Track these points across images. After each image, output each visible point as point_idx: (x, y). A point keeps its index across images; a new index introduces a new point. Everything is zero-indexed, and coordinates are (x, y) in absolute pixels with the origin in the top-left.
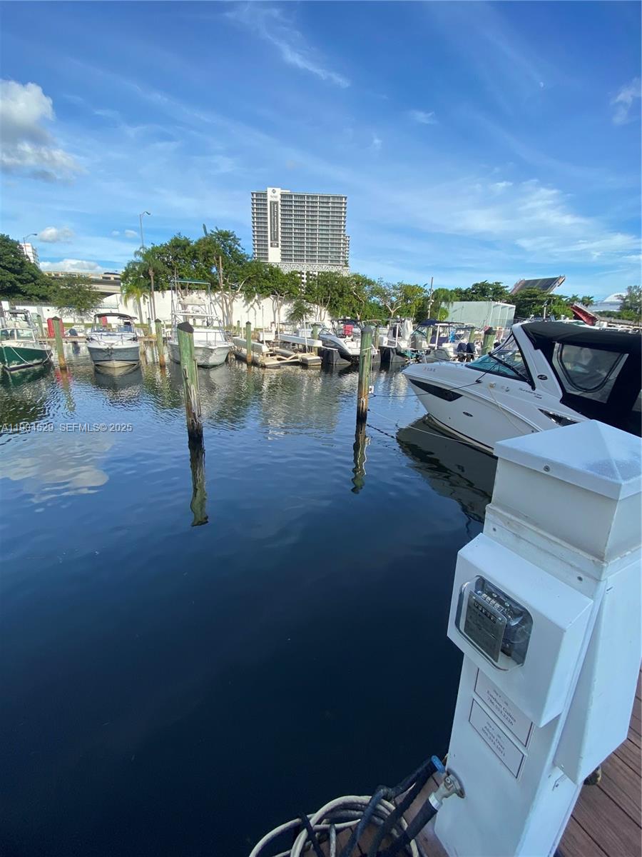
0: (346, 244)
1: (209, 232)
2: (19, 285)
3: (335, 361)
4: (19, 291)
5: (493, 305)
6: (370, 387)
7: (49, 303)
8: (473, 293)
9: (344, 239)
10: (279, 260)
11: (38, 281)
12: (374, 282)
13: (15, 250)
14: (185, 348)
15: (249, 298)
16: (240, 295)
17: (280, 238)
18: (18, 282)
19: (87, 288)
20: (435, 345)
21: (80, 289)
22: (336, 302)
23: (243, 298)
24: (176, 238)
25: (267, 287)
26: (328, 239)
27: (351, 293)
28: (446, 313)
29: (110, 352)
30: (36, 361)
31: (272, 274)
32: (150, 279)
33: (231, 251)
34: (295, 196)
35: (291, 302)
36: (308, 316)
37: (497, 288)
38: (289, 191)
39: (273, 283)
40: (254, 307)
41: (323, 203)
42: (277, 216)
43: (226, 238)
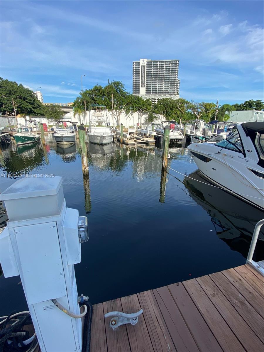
0: (178, 84)
1: (110, 82)
2: (33, 109)
4: (33, 112)
5: (255, 112)
6: (168, 155)
7: (44, 117)
8: (245, 106)
9: (177, 82)
10: (145, 93)
11: (40, 108)
12: (189, 102)
13: (31, 95)
14: (81, 137)
15: (127, 112)
16: (123, 111)
17: (145, 83)
18: (32, 108)
19: (59, 110)
20: (216, 134)
21: (56, 111)
22: (169, 113)
23: (125, 113)
24: (96, 86)
25: (136, 107)
26: (169, 82)
27: (177, 108)
28: (228, 117)
31: (138, 101)
32: (84, 105)
33: (120, 91)
34: (154, 62)
35: (147, 113)
36: (155, 120)
37: (258, 103)
38: (151, 60)
39: (139, 105)
40: (130, 116)
41: (167, 64)
42: (145, 72)
43: (118, 84)
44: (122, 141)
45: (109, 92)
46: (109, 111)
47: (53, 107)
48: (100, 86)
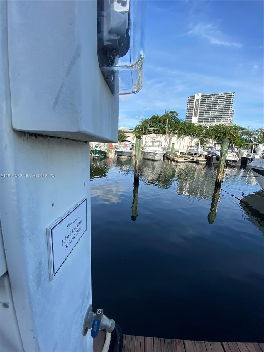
0: (232, 113)
1: (167, 112)
3: (213, 162)
6: (225, 169)
9: (231, 111)
10: (197, 122)
12: (245, 128)
14: (137, 145)
15: (179, 136)
16: (175, 135)
17: (198, 113)
19: (123, 134)
22: (222, 138)
23: (177, 137)
24: (154, 115)
25: (187, 132)
26: (222, 112)
27: (231, 134)
29: (122, 153)
30: (102, 155)
31: (191, 126)
32: (143, 130)
33: (174, 119)
34: (208, 95)
35: (198, 138)
36: (206, 144)
38: (205, 94)
39: (190, 130)
40: (181, 140)
41: (221, 96)
43: (173, 113)
44: (171, 159)
45: (165, 120)
46: (162, 135)
48: (158, 115)
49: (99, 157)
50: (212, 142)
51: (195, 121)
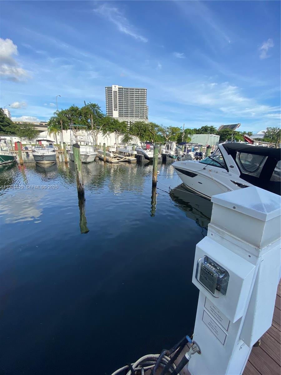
0: (147, 110)
1: (87, 104)
3: (142, 160)
4: (3, 130)
5: (210, 136)
7: (15, 135)
8: (202, 131)
9: (146, 108)
10: (118, 117)
11: (10, 126)
12: (159, 126)
14: (76, 155)
15: (104, 133)
16: (101, 131)
17: (118, 107)
18: (1, 126)
19: (32, 128)
20: (186, 153)
21: (29, 129)
22: (143, 135)
23: (102, 133)
24: (72, 107)
25: (112, 128)
26: (139, 107)
27: (149, 131)
28: (190, 139)
29: (43, 157)
30: (9, 161)
31: (115, 122)
32: (61, 124)
33: (96, 112)
34: (124, 89)
35: (123, 134)
36: (131, 140)
37: (212, 128)
38: (122, 87)
39: (115, 126)
40: (108, 136)
41: (136, 92)
42: (117, 97)
43: (94, 107)
44: (105, 160)
45: (86, 113)
47: (25, 125)
48: (77, 107)
49: (4, 165)
50: (135, 139)
51: (116, 115)
